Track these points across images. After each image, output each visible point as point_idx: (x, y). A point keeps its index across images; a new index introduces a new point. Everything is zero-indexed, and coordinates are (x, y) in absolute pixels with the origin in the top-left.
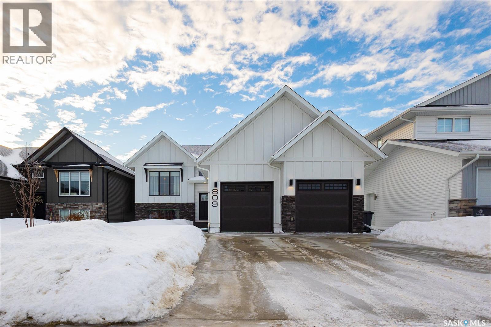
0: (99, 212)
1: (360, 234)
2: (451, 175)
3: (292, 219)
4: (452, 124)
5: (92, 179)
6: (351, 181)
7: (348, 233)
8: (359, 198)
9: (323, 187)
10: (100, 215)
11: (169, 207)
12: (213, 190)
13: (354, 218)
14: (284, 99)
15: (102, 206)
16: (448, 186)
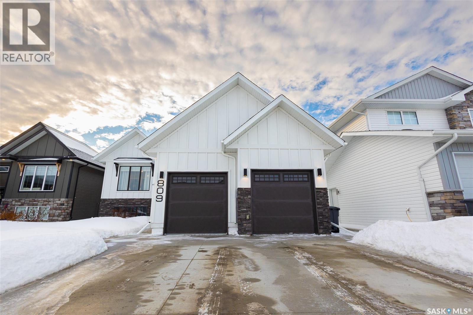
0: (59, 209)
1: (327, 235)
2: (424, 161)
3: (248, 217)
4: (401, 117)
5: (59, 173)
6: (311, 171)
7: (314, 235)
8: (322, 191)
9: (282, 179)
10: (60, 212)
11: (136, 203)
12: (158, 181)
13: (319, 216)
14: (238, 88)
15: (65, 202)
16: (421, 175)
